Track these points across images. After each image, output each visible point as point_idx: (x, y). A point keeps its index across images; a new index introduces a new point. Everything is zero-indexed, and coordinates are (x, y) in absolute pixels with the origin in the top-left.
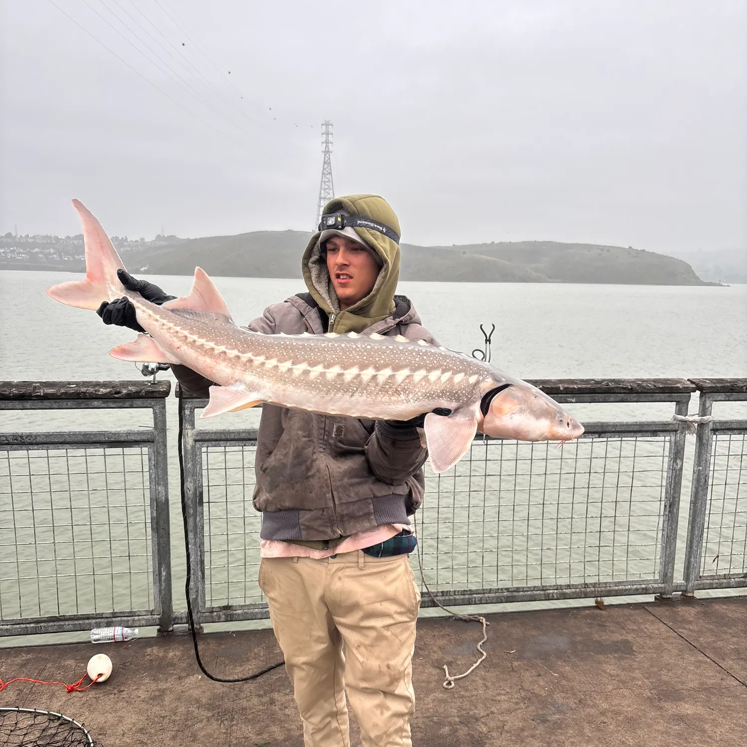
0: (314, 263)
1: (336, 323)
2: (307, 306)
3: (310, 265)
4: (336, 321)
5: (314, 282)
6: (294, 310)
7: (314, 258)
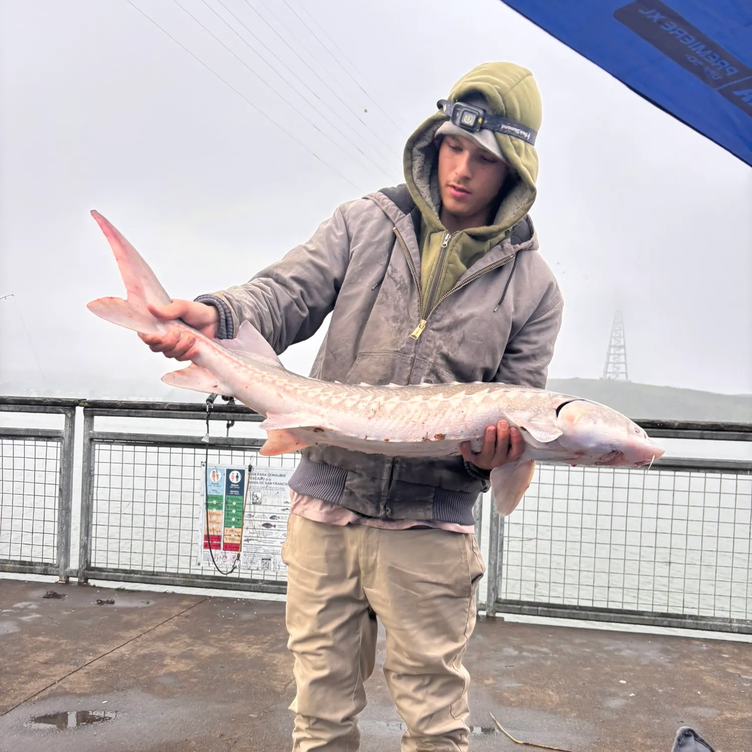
0: (421, 150)
1: (450, 248)
2: (397, 211)
3: (415, 150)
4: (450, 245)
5: (415, 178)
6: (377, 213)
7: (423, 144)
